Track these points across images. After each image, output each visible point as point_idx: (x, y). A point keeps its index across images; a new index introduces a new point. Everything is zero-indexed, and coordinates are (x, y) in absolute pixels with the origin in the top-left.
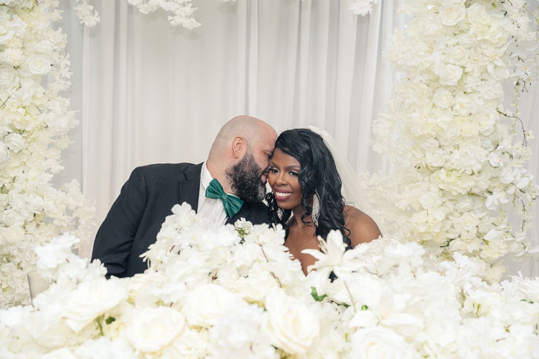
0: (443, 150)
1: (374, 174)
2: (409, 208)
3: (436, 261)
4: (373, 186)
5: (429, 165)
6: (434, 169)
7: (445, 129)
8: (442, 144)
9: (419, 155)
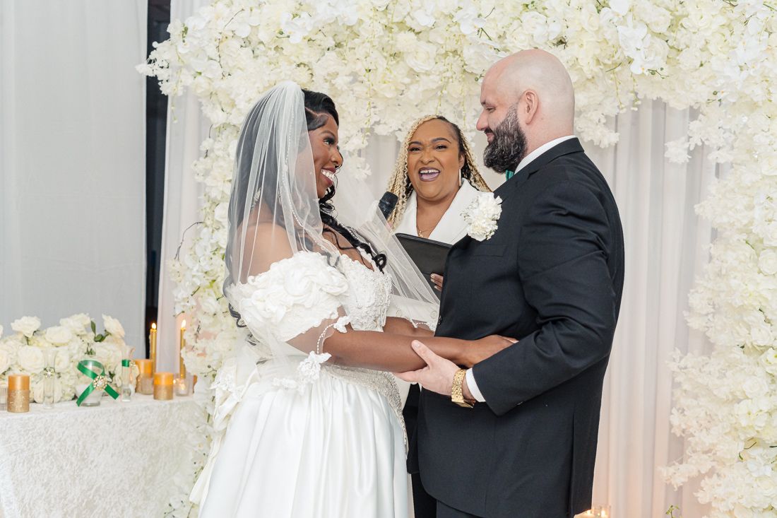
0: (772, 325)
1: (689, 354)
2: (731, 397)
3: (763, 464)
4: (686, 368)
5: (755, 344)
6: (762, 348)
7: (770, 299)
8: (769, 317)
9: (744, 331)
